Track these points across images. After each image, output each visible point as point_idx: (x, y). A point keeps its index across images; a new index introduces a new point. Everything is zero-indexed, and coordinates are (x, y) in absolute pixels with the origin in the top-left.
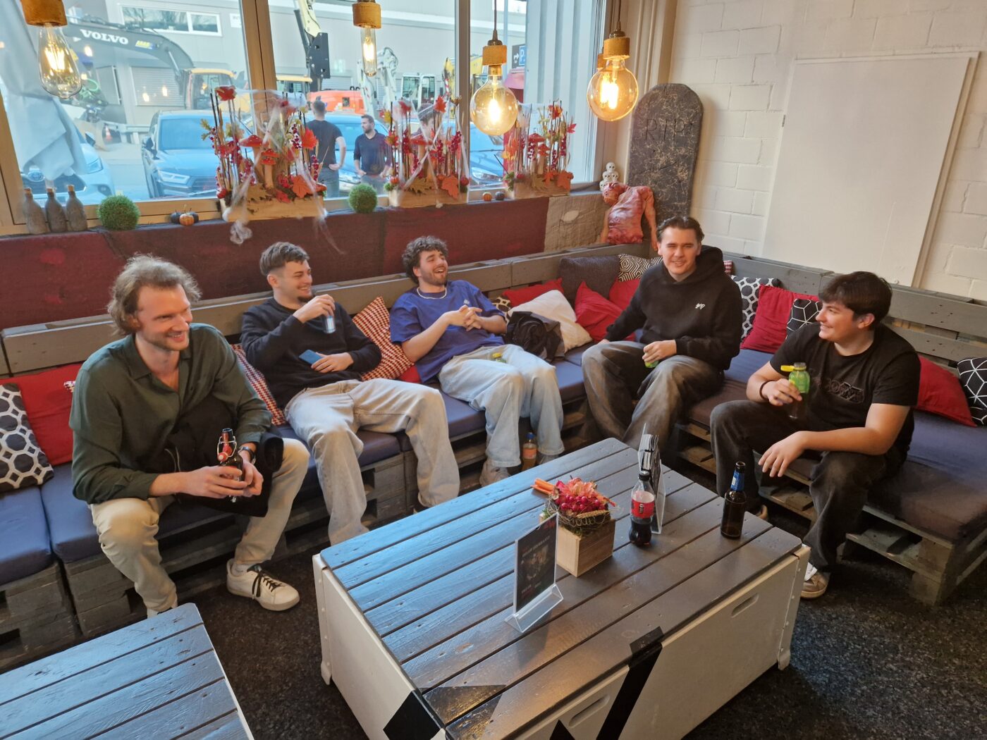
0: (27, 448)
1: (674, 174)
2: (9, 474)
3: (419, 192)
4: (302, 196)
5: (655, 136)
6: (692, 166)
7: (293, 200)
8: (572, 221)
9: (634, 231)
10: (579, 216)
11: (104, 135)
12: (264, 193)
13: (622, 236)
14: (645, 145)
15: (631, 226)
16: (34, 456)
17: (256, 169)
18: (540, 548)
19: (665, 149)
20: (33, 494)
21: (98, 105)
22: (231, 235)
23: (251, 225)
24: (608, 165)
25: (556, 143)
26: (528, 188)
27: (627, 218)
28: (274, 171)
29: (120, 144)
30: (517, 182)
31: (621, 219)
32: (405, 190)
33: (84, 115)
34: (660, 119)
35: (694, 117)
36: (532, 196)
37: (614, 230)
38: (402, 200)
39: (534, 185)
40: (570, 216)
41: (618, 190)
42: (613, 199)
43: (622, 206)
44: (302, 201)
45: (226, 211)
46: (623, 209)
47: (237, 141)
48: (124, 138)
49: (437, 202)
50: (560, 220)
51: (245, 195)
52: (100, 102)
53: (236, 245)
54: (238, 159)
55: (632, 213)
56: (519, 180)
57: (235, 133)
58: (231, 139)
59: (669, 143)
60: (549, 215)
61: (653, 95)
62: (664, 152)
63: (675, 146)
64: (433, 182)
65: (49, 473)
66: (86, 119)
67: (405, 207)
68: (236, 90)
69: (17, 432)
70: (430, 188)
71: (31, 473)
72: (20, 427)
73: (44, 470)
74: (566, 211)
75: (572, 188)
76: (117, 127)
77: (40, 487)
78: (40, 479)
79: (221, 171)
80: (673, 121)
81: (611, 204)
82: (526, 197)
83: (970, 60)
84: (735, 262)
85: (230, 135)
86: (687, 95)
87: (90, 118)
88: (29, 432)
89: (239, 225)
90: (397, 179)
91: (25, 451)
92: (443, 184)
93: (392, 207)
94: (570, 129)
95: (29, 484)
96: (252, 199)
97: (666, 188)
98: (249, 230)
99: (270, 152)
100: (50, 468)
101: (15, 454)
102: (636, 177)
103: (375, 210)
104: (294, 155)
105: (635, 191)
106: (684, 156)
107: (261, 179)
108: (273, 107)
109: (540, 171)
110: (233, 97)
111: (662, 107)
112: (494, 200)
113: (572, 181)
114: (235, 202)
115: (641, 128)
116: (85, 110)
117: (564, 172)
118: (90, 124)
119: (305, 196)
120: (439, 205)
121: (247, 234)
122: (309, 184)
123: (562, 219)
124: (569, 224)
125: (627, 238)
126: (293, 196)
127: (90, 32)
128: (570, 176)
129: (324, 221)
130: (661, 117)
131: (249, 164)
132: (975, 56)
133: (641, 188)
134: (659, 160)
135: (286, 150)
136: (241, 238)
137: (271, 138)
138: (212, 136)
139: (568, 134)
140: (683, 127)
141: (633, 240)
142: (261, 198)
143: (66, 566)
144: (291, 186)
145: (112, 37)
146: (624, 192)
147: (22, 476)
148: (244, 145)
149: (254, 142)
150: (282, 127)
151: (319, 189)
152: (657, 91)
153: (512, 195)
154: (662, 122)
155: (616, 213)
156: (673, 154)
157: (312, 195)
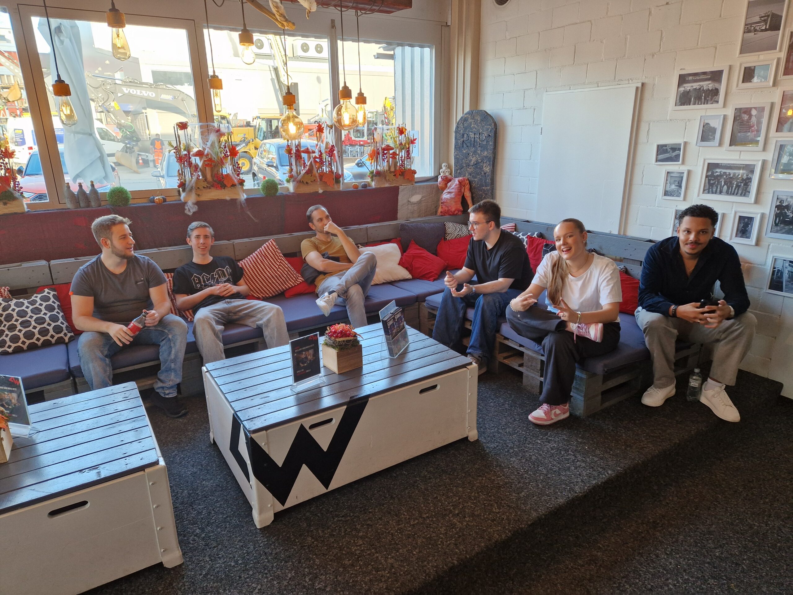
0: (60, 322)
1: (481, 168)
2: (50, 334)
3: (307, 183)
4: (229, 186)
5: (468, 144)
6: (491, 163)
7: (224, 189)
8: (418, 202)
9: (456, 206)
10: (421, 199)
11: (137, 162)
12: (205, 184)
13: (448, 211)
14: (462, 151)
15: (454, 203)
16: (64, 326)
17: (200, 169)
18: (307, 350)
19: (475, 152)
20: (62, 347)
21: (134, 141)
22: (185, 209)
23: (197, 203)
24: (443, 165)
25: (403, 151)
26: (384, 180)
27: (451, 198)
28: (212, 171)
29: (149, 168)
30: (375, 176)
31: (447, 199)
32: (297, 182)
33: (123, 148)
34: (470, 133)
35: (491, 131)
36: (387, 185)
37: (444, 206)
38: (296, 188)
39: (388, 178)
40: (416, 198)
41: (447, 180)
42: (444, 186)
43: (448, 191)
44: (230, 189)
45: (183, 195)
46: (449, 193)
47: (189, 154)
48: (151, 164)
49: (320, 189)
50: (408, 201)
51: (194, 185)
52: (135, 139)
53: (188, 215)
54: (190, 164)
55: (454, 195)
56: (377, 175)
57: (188, 149)
58: (186, 152)
59: (477, 149)
60: (400, 197)
61: (465, 118)
62: (475, 154)
63: (481, 151)
64: (316, 177)
65: (71, 337)
66: (124, 151)
67: (297, 192)
68: (188, 124)
69: (55, 313)
70: (314, 180)
71: (62, 335)
72: (57, 310)
73: (69, 335)
74: (413, 195)
75: (416, 181)
76: (147, 156)
77: (67, 344)
78: (67, 340)
79: (180, 172)
80: (479, 135)
81: (443, 189)
82: (383, 186)
83: (637, 88)
84: (517, 224)
85: (185, 150)
86: (486, 116)
87: (128, 150)
88: (62, 314)
89: (190, 203)
90: (292, 175)
91: (59, 323)
92: (323, 178)
93: (290, 193)
94: (413, 142)
95: (60, 341)
96: (198, 188)
97: (477, 178)
98: (196, 206)
99: (210, 160)
100: (72, 334)
101: (53, 324)
102: (458, 171)
103: (278, 194)
104: (224, 161)
105: (456, 181)
106: (486, 157)
107: (204, 175)
108: (211, 133)
109: (392, 169)
110: (187, 128)
111: (471, 125)
112: (360, 188)
113: (416, 176)
114: (187, 189)
115: (460, 140)
116: (124, 145)
117: (410, 170)
118: (128, 154)
119: (232, 186)
120: (321, 191)
121: (195, 209)
122: (234, 179)
123: (409, 200)
124: (415, 204)
125: (451, 211)
126: (224, 186)
127: (129, 89)
128: (415, 172)
129: (245, 201)
130: (471, 132)
131: (196, 166)
132: (640, 85)
133: (461, 178)
134: (472, 160)
135: (220, 159)
136: (191, 211)
137: (209, 151)
138: (174, 151)
139: (411, 145)
140: (484, 138)
141: (455, 213)
142: (204, 187)
143: (77, 380)
144: (223, 180)
145: (144, 92)
146: (451, 181)
147: (57, 336)
148: (193, 156)
149: (200, 154)
150: (216, 144)
151: (240, 181)
152: (467, 115)
153: (373, 184)
154: (472, 135)
155: (445, 196)
156: (479, 156)
157: (236, 185)
